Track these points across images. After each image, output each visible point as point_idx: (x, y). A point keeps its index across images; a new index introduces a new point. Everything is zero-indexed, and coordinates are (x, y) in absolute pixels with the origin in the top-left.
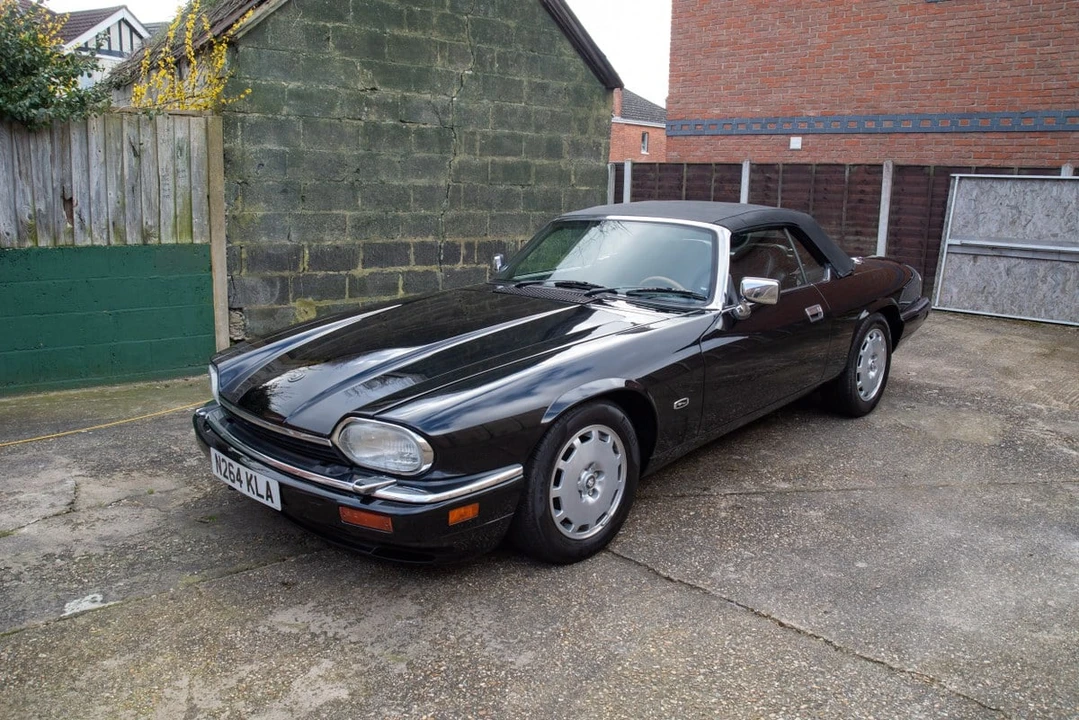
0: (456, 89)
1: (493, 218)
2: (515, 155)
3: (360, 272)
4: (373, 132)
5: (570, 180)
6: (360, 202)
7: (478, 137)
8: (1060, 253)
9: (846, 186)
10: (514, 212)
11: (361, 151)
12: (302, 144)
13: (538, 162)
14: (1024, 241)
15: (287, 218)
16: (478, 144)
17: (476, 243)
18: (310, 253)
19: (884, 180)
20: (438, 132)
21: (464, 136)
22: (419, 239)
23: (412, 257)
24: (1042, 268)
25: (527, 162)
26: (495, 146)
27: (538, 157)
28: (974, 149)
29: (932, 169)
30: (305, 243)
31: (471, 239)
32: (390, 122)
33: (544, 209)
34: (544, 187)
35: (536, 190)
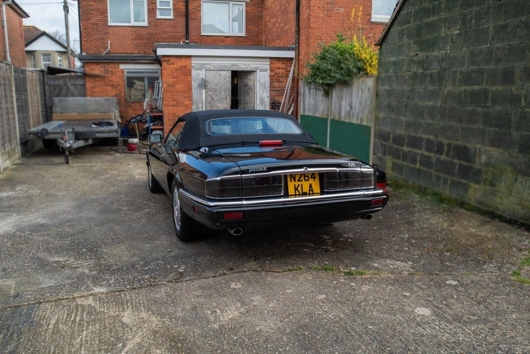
0: (449, 44)
1: (463, 129)
2: (479, 85)
3: (406, 149)
4: (415, 76)
5: (520, 103)
6: (408, 113)
7: (458, 74)
10: (476, 126)
11: (410, 87)
13: (494, 88)
16: (457, 79)
17: (452, 144)
18: (393, 136)
20: (439, 73)
21: (451, 74)
22: (427, 137)
23: (424, 146)
25: (486, 89)
26: (467, 79)
27: (495, 84)
30: (392, 131)
31: (450, 141)
32: (420, 71)
33: (496, 126)
34: (498, 108)
35: (491, 111)
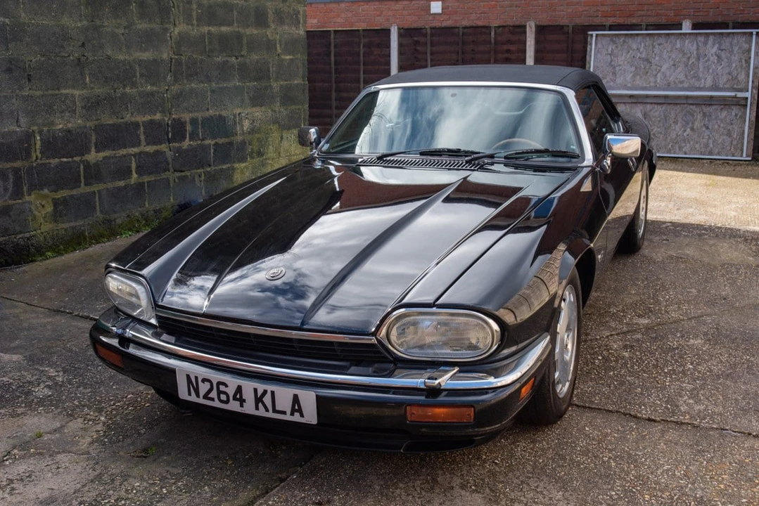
1: (213, 91)
2: (229, 25)
3: (93, 156)
5: (276, 50)
6: (88, 79)
7: (195, 7)
8: (687, 97)
9: (493, 46)
10: (231, 84)
11: (85, 22)
12: (23, 15)
13: (248, 31)
14: (656, 88)
15: (14, 100)
16: (194, 14)
17: (200, 119)
18: (41, 140)
19: (528, 39)
22: (148, 118)
23: (142, 137)
24: (673, 112)
25: (238, 32)
26: (210, 15)
27: (248, 26)
28: (601, 8)
29: (571, 29)
30: (35, 128)
31: (195, 115)
33: (256, 80)
34: (255, 57)
35: (248, 61)
